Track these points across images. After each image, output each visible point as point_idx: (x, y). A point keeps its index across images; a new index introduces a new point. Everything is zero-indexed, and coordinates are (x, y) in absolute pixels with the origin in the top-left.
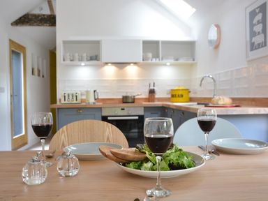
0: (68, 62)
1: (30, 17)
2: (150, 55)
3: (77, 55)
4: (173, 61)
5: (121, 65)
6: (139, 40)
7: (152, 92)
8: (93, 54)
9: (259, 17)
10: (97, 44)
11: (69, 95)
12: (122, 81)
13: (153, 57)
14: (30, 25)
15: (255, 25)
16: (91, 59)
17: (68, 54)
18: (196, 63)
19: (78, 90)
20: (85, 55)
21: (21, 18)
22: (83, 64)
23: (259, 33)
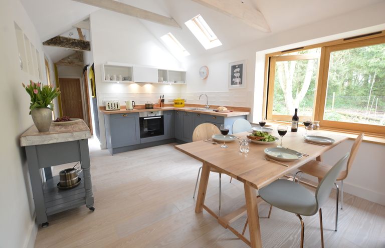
0: (109, 81)
1: (62, 39)
2: (162, 79)
3: (115, 76)
4: (173, 83)
5: (142, 84)
6: (156, 69)
7: (163, 101)
8: (126, 76)
9: (238, 70)
10: (129, 69)
11: (112, 104)
12: (142, 94)
13: (164, 80)
14: (62, 46)
15: (235, 73)
16: (125, 79)
17: (108, 75)
18: (186, 85)
19: (114, 100)
20: (120, 76)
21: (52, 39)
22: (118, 82)
23: (237, 77)
